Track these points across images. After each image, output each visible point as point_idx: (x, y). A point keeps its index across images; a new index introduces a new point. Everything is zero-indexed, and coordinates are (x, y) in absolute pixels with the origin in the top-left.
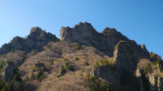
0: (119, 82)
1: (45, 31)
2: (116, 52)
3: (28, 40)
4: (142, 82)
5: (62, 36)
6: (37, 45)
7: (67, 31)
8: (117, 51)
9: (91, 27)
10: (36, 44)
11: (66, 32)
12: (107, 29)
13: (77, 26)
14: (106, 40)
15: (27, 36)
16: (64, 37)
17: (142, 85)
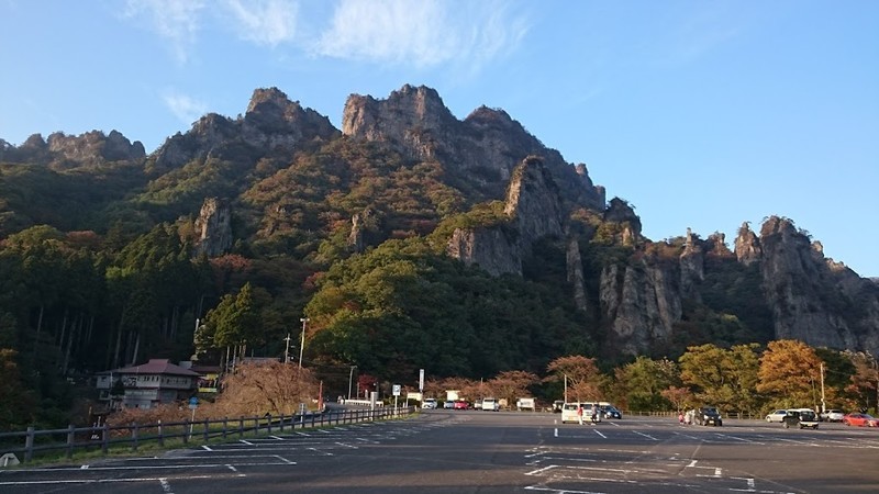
0: (520, 273)
1: (298, 102)
2: (515, 188)
3: (247, 128)
4: (581, 276)
5: (349, 122)
6: (273, 145)
7: (366, 109)
8: (518, 185)
9: (436, 104)
10: (269, 142)
11: (361, 110)
12: (484, 108)
13: (396, 96)
14: (478, 144)
15: (244, 115)
16: (356, 127)
17: (580, 285)
